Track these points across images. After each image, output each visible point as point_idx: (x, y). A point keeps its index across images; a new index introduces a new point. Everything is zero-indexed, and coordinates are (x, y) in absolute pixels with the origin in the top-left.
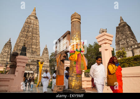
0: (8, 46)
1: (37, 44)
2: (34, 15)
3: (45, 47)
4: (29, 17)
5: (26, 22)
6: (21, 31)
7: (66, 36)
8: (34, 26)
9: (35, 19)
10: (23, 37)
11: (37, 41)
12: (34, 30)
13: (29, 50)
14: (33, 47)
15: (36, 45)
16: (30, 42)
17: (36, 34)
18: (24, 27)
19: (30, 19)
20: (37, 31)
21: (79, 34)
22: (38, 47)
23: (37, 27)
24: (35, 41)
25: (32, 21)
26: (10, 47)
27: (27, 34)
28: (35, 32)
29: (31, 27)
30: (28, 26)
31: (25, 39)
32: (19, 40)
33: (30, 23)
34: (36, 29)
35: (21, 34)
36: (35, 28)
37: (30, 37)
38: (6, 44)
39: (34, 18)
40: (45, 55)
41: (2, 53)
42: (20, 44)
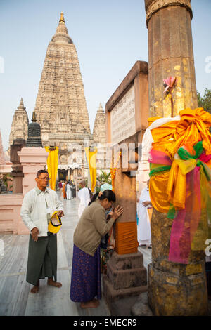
0: (21, 116)
1: (80, 103)
2: (63, 33)
3: (98, 109)
4: (52, 40)
5: (49, 56)
6: (42, 79)
7: (132, 83)
8: (68, 61)
9: (67, 43)
10: (48, 92)
11: (80, 98)
12: (69, 72)
13: (64, 120)
14: (72, 110)
15: (79, 107)
16: (64, 101)
17: (76, 80)
18: (46, 68)
19: (56, 45)
20: (76, 72)
21: (186, 70)
22: (82, 111)
23: (75, 62)
24: (75, 97)
25: (62, 50)
26: (25, 118)
27: (55, 84)
28: (71, 76)
29: (62, 64)
30: (53, 64)
31: (54, 97)
32: (41, 99)
33: (58, 57)
34: (74, 69)
35: (43, 86)
36: (70, 66)
37: (62, 90)
38: (16, 113)
39: (65, 43)
40: (100, 126)
41: (12, 132)
42: (45, 109)
